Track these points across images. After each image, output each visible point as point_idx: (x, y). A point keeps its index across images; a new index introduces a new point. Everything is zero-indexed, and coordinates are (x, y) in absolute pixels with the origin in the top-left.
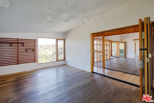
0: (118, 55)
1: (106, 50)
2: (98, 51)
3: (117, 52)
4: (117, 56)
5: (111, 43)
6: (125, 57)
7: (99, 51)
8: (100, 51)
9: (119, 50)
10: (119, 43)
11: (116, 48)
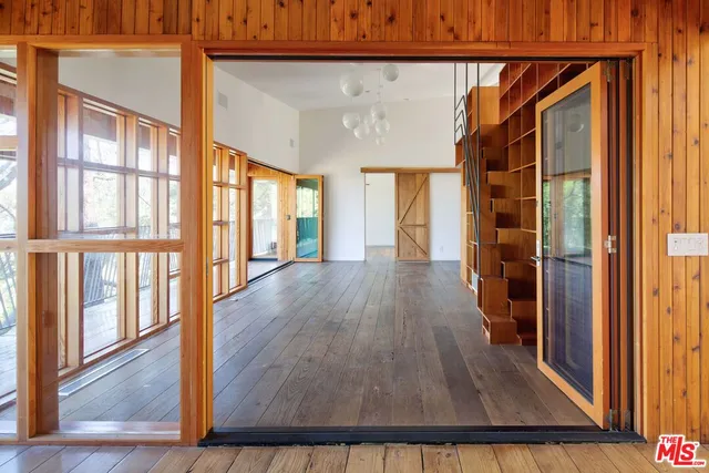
0: (285, 252)
1: (221, 223)
2: (136, 230)
3: (284, 234)
4: (279, 256)
5: (249, 180)
6: (323, 261)
7: (147, 235)
8: (163, 236)
9: (292, 226)
10: (294, 183)
11: (279, 210)
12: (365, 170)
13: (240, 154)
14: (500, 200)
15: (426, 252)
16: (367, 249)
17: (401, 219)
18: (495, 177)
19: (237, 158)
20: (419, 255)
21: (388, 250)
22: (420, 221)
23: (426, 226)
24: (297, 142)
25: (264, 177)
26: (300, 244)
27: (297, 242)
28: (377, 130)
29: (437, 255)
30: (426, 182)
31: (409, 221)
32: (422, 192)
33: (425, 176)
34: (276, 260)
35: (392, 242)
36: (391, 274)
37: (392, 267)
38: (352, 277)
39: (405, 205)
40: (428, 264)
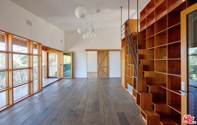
0: (60, 75)
3: (59, 69)
4: (58, 76)
5: (48, 53)
6: (73, 78)
9: (62, 67)
10: (63, 54)
11: (58, 63)
12: (87, 50)
13: (39, 44)
14: (144, 60)
15: (108, 75)
16: (88, 73)
17: (99, 65)
18: (141, 52)
19: (38, 45)
20: (105, 76)
21: (95, 74)
22: (105, 65)
23: (108, 67)
24: (63, 41)
25: (52, 52)
26: (65, 72)
27: (64, 71)
28: (91, 36)
29: (111, 76)
30: (108, 54)
31: (102, 65)
32: (106, 57)
33: (107, 52)
34: (56, 77)
35: (96, 71)
36: (96, 83)
37: (96, 80)
38: (82, 85)
39: (100, 61)
40: (108, 79)
